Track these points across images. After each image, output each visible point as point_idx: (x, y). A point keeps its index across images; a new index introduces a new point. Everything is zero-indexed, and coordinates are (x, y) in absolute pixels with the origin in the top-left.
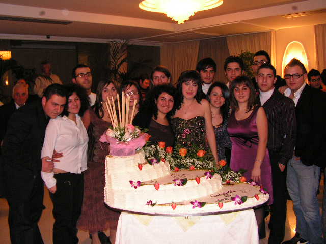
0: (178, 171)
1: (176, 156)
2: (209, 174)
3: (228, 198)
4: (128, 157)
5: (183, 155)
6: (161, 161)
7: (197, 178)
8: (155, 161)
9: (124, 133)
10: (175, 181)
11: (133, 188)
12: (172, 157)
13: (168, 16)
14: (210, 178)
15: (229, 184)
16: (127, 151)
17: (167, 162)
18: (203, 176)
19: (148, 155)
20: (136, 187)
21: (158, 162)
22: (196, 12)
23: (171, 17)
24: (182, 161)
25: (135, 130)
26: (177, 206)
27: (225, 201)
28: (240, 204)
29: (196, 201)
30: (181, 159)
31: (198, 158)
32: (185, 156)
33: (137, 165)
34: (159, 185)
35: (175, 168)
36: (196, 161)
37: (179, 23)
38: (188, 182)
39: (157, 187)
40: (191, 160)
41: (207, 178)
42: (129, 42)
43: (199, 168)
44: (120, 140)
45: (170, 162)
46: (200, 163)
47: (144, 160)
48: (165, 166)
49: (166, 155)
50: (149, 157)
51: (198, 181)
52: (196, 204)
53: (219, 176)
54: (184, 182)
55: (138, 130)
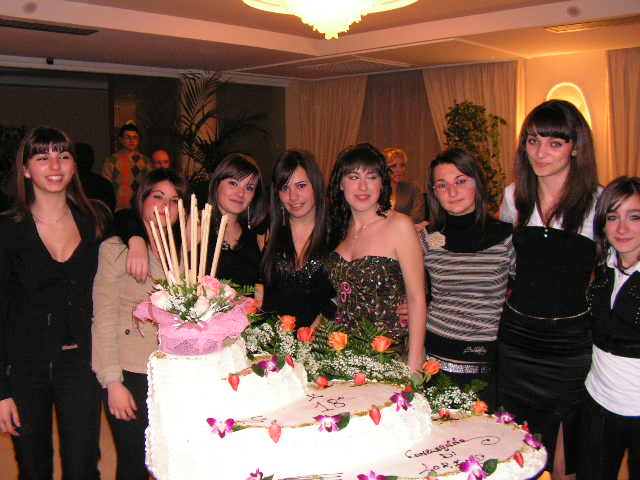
0: (326, 387)
1: (322, 351)
2: (401, 398)
3: (450, 461)
4: (203, 357)
5: (338, 348)
6: (286, 365)
7: (375, 410)
8: (271, 365)
9: (195, 299)
10: (319, 418)
11: (217, 436)
12: (313, 350)
13: (305, 21)
14: (405, 408)
15: (446, 418)
16: (201, 343)
17: (299, 366)
18: (387, 405)
19: (253, 348)
20: (222, 435)
21: (278, 366)
22: (365, 14)
23: (310, 24)
24: (336, 363)
25: (222, 291)
27: (442, 470)
29: (373, 473)
30: (333, 355)
31: (374, 355)
32: (343, 351)
33: (227, 376)
34: (280, 428)
35: (319, 380)
36: (370, 363)
37: (328, 37)
38: (351, 421)
39: (276, 434)
40: (356, 360)
41: (398, 408)
42: (220, 76)
43: (376, 377)
44: (183, 317)
45: (306, 364)
46: (378, 366)
47: (243, 363)
48: (294, 377)
49: (297, 347)
50: (256, 352)
51: (376, 416)
53: (425, 402)
54: (342, 421)
55: (229, 292)
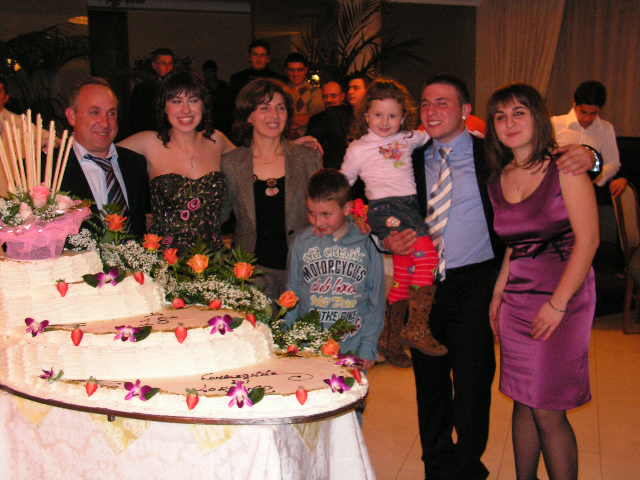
2: (220, 323)
8: (109, 277)
10: (121, 328)
11: (30, 335)
14: (222, 332)
20: (34, 334)
26: (99, 389)
29: (139, 383)
34: (81, 334)
38: (153, 335)
41: (213, 331)
51: (181, 336)
52: (137, 390)
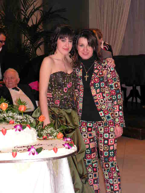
2: (18, 127)
14: (20, 130)
18: (12, 129)
28: (33, 154)
41: (16, 130)
51: (4, 132)
